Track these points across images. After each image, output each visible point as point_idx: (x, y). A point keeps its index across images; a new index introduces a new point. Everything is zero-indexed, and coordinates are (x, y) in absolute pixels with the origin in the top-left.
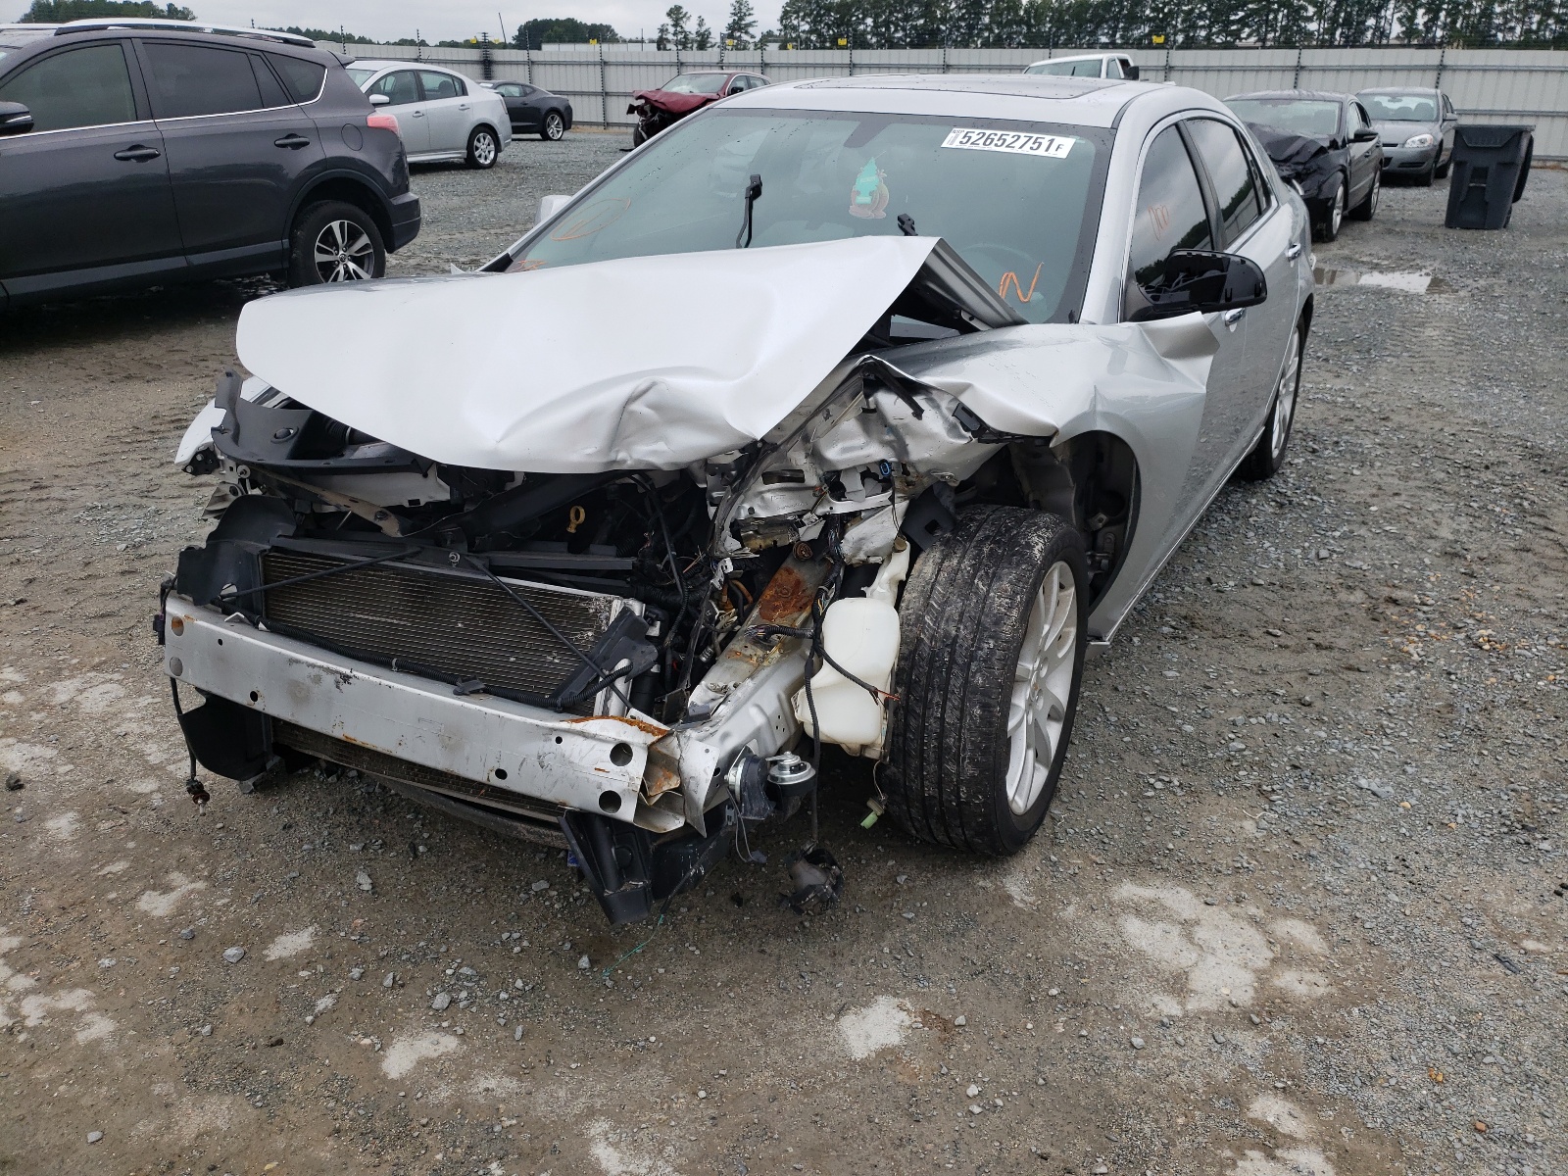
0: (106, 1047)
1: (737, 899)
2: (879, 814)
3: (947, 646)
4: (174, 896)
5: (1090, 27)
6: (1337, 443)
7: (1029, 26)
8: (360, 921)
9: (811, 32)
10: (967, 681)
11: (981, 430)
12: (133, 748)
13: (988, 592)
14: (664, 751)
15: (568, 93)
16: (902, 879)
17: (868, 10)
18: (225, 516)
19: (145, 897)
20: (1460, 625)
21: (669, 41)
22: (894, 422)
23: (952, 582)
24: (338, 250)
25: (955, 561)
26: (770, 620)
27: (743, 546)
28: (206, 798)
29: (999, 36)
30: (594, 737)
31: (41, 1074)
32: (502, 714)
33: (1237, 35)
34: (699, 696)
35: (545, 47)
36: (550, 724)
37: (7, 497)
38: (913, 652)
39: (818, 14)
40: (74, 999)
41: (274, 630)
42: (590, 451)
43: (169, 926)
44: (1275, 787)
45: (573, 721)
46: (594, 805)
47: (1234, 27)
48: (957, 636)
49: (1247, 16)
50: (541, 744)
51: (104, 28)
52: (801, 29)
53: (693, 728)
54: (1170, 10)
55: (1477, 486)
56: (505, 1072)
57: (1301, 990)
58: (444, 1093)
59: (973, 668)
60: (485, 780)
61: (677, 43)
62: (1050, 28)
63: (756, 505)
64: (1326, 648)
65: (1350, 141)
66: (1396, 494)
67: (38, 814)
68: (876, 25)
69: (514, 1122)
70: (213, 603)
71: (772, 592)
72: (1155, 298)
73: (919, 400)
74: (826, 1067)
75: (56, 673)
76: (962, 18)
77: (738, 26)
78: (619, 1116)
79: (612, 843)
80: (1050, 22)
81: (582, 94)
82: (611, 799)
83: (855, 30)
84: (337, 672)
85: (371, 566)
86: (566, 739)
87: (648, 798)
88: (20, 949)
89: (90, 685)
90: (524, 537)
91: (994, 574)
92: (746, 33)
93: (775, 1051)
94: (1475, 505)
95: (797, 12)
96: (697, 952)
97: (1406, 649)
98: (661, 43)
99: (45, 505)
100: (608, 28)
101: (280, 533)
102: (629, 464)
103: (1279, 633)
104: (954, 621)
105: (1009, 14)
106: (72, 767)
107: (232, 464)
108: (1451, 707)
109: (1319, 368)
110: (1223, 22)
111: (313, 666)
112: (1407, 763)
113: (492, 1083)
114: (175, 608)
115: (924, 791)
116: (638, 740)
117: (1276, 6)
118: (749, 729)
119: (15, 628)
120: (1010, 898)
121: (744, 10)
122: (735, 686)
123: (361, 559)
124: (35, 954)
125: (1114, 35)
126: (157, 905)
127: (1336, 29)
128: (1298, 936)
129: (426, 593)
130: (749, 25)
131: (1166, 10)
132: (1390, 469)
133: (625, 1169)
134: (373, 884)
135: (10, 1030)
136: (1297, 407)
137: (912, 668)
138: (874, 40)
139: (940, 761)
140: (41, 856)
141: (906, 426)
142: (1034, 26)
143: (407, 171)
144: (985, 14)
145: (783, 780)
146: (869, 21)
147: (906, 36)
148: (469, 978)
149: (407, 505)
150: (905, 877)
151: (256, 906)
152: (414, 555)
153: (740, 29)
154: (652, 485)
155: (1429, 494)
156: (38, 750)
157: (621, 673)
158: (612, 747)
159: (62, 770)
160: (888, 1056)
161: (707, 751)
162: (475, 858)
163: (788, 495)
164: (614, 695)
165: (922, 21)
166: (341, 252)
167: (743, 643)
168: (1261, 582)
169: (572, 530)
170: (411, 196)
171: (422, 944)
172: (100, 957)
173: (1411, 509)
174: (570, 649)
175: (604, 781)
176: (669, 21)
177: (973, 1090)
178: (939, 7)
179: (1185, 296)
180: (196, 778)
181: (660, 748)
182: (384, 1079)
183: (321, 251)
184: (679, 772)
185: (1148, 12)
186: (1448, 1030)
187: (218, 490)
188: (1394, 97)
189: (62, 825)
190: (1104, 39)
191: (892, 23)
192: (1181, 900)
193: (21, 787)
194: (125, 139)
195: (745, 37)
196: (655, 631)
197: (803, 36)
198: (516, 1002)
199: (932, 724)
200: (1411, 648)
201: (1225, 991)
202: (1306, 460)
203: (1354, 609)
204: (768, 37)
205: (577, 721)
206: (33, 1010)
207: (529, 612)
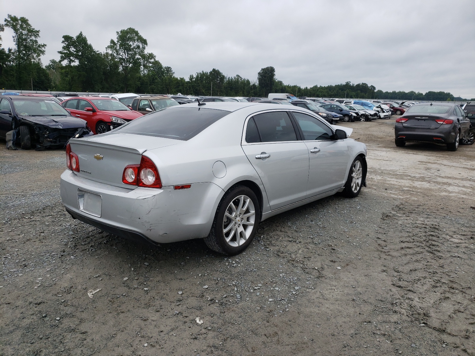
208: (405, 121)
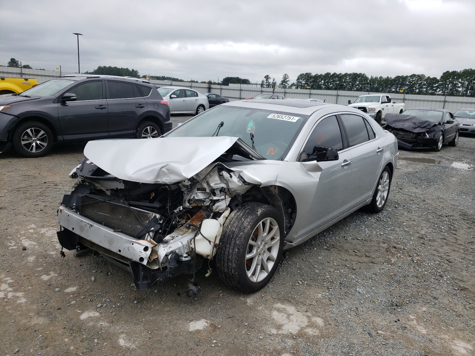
0: (22, 305)
1: (179, 294)
2: (210, 273)
3: (232, 233)
4: (49, 276)
5: (389, 86)
6: (404, 206)
7: (371, 85)
8: (88, 287)
9: (305, 84)
10: (235, 242)
11: (244, 182)
12: (53, 244)
13: (244, 221)
14: (155, 249)
15: (228, 97)
16: (221, 295)
17: (322, 78)
18: (76, 188)
19: (43, 276)
20: (411, 255)
21: (264, 84)
22: (226, 178)
23: (237, 218)
24: (148, 134)
25: (239, 213)
26: (192, 223)
27: (190, 205)
28: (64, 256)
29: (361, 88)
30: (140, 244)
31: (7, 308)
32: (122, 237)
33: (435, 90)
34: (167, 238)
35: (230, 85)
36: (131, 240)
37: (48, 187)
38: (225, 234)
39: (308, 79)
40: (20, 294)
41: (81, 214)
42: (151, 178)
43: (45, 282)
44: (332, 287)
45: (136, 240)
46: (138, 261)
47: (435, 88)
48: (235, 231)
49: (439, 85)
50: (129, 244)
51: (99, 77)
52: (302, 83)
53: (162, 244)
54: (414, 83)
55: (440, 221)
56: (107, 322)
57: (311, 333)
58: (91, 324)
59: (237, 239)
60: (116, 252)
61: (267, 85)
62: (377, 86)
63: (195, 195)
64: (368, 257)
65: (445, 123)
66: (414, 221)
67: (27, 256)
68: (325, 83)
69: (104, 332)
70: (70, 207)
71: (195, 217)
72: (308, 157)
73: (232, 174)
74: (182, 331)
75: (43, 227)
76: (350, 82)
77: (284, 81)
78: (128, 334)
79: (143, 271)
80: (377, 84)
81: (232, 98)
82: (142, 259)
83: (318, 84)
84: (90, 224)
85: (104, 202)
86: (134, 244)
87: (150, 260)
88: (12, 283)
89: (50, 230)
90: (139, 198)
91: (247, 217)
92: (287, 83)
93: (171, 327)
94: (436, 226)
95: (302, 78)
96: (163, 304)
97: (391, 259)
98: (262, 85)
99: (56, 189)
100: (248, 80)
101: (87, 193)
102: (161, 182)
103: (357, 252)
104: (235, 227)
105: (364, 81)
106: (38, 247)
107: (80, 177)
108: (395, 275)
109: (412, 186)
110: (431, 87)
111: (85, 222)
112: (373, 286)
113: (103, 324)
114: (61, 208)
115: (225, 271)
116: (150, 245)
117: (448, 83)
118: (177, 247)
119: (39, 216)
120: (247, 303)
121: (286, 77)
122: (177, 237)
123: (101, 200)
124: (15, 284)
125: (397, 89)
126: (45, 278)
127: (468, 90)
128: (317, 321)
129: (114, 209)
130: (288, 81)
131: (413, 83)
132: (417, 214)
133: (124, 344)
134: (95, 280)
135: (4, 298)
136: (390, 194)
137: (224, 238)
138: (324, 87)
139: (228, 262)
140: (25, 264)
141: (228, 179)
142: (372, 85)
143: (170, 115)
144: (358, 81)
145: (182, 259)
146: (323, 81)
147: (333, 86)
148: (108, 302)
149: (115, 189)
150: (222, 295)
151: (67, 281)
152: (113, 200)
153: (285, 82)
154: (170, 189)
155: (424, 222)
156: (33, 243)
157: (152, 231)
158: (144, 247)
159: (36, 247)
160: (198, 332)
161: (164, 250)
162: (121, 277)
163: (203, 194)
164: (149, 236)
165: (338, 82)
166: (149, 135)
167: (183, 228)
168: (359, 239)
169: (151, 198)
170: (170, 121)
171: (100, 293)
172: (29, 286)
173: (416, 225)
174: (142, 225)
175: (141, 255)
176: (265, 79)
177: (215, 341)
178: (344, 79)
179: (316, 157)
180: (62, 251)
181: (154, 248)
182: (79, 319)
183: (144, 134)
184: (157, 254)
185: (407, 83)
186: (344, 347)
187: (77, 182)
188: (471, 112)
189: (31, 259)
190: (393, 90)
191: (329, 82)
192: (291, 309)
193: (26, 250)
194: (99, 103)
195: (286, 84)
196: (161, 222)
197: (303, 85)
198: (116, 308)
199: (226, 252)
200: (393, 260)
201: (290, 330)
202: (393, 210)
203: (382, 248)
204: (293, 85)
205: (137, 240)
206: (10, 295)
207: (135, 215)
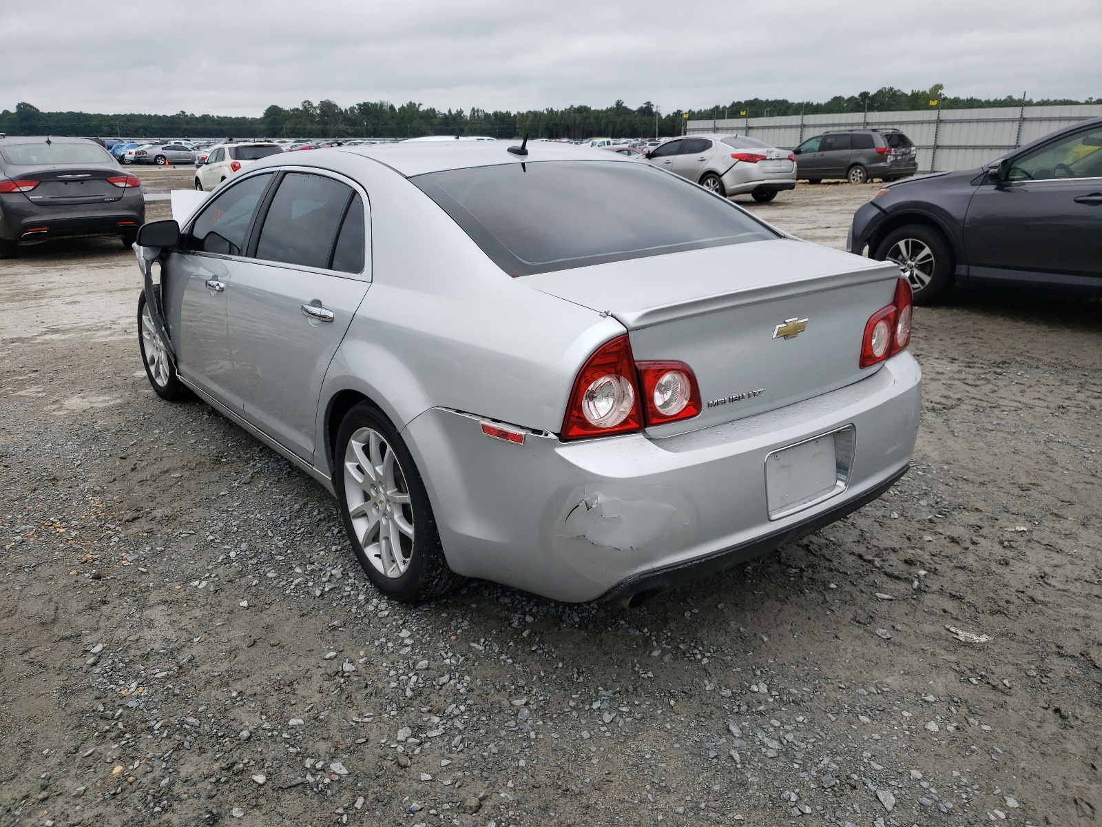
208: (32, 187)
